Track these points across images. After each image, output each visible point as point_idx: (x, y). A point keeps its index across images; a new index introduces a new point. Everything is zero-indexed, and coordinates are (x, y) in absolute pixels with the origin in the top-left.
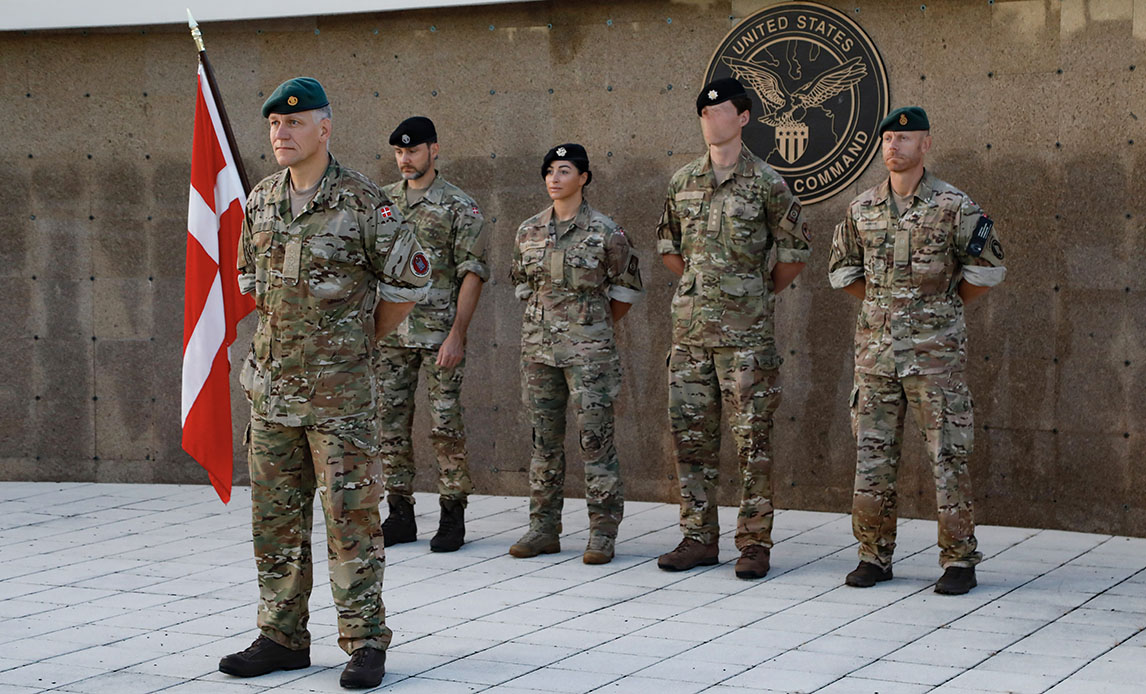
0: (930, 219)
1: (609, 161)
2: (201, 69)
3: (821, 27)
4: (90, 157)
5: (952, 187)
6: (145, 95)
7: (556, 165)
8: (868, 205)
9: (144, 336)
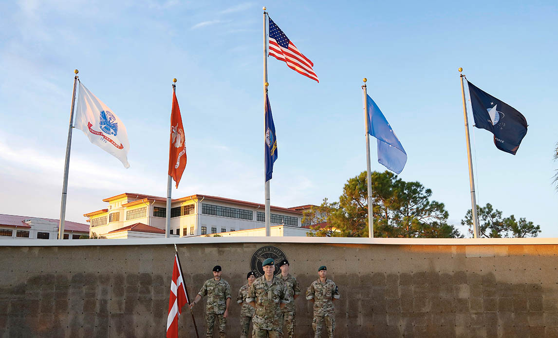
0: (329, 286)
2: (176, 255)
3: (275, 250)
6: (126, 259)
7: (251, 276)
8: (316, 284)
9: (122, 312)
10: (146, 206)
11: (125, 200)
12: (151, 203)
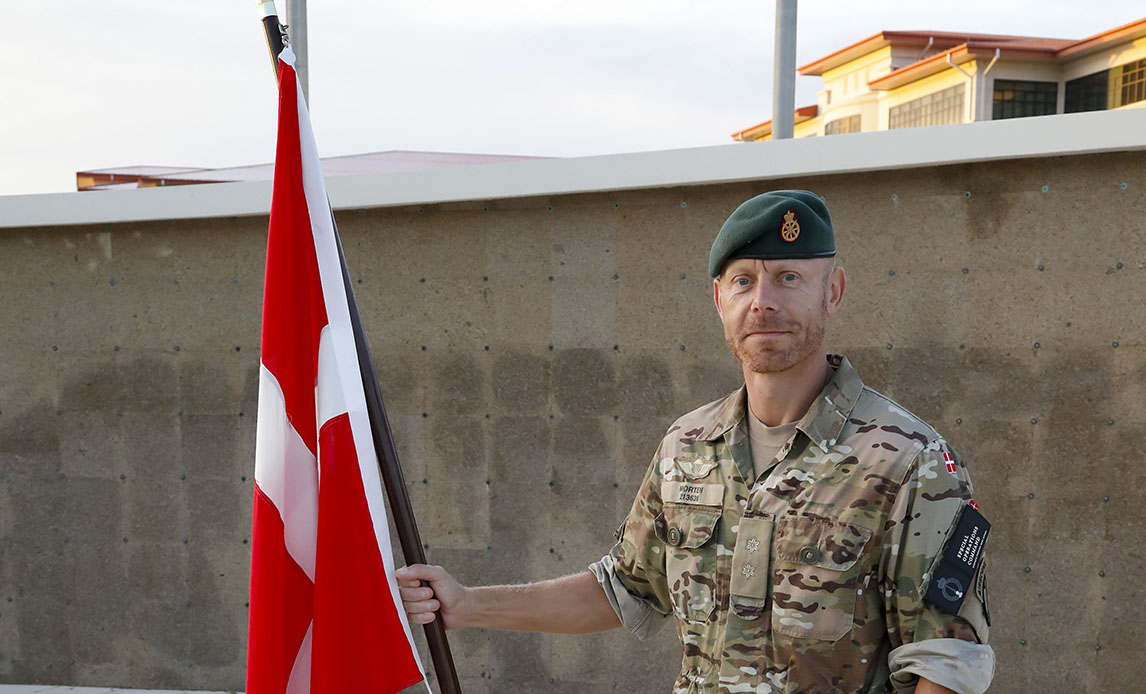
0: (829, 495)
1: (1035, 353)
4: (424, 348)
5: (903, 414)
6: (486, 279)
9: (480, 545)
10: (966, 80)
11: (882, 62)
12: (982, 62)
